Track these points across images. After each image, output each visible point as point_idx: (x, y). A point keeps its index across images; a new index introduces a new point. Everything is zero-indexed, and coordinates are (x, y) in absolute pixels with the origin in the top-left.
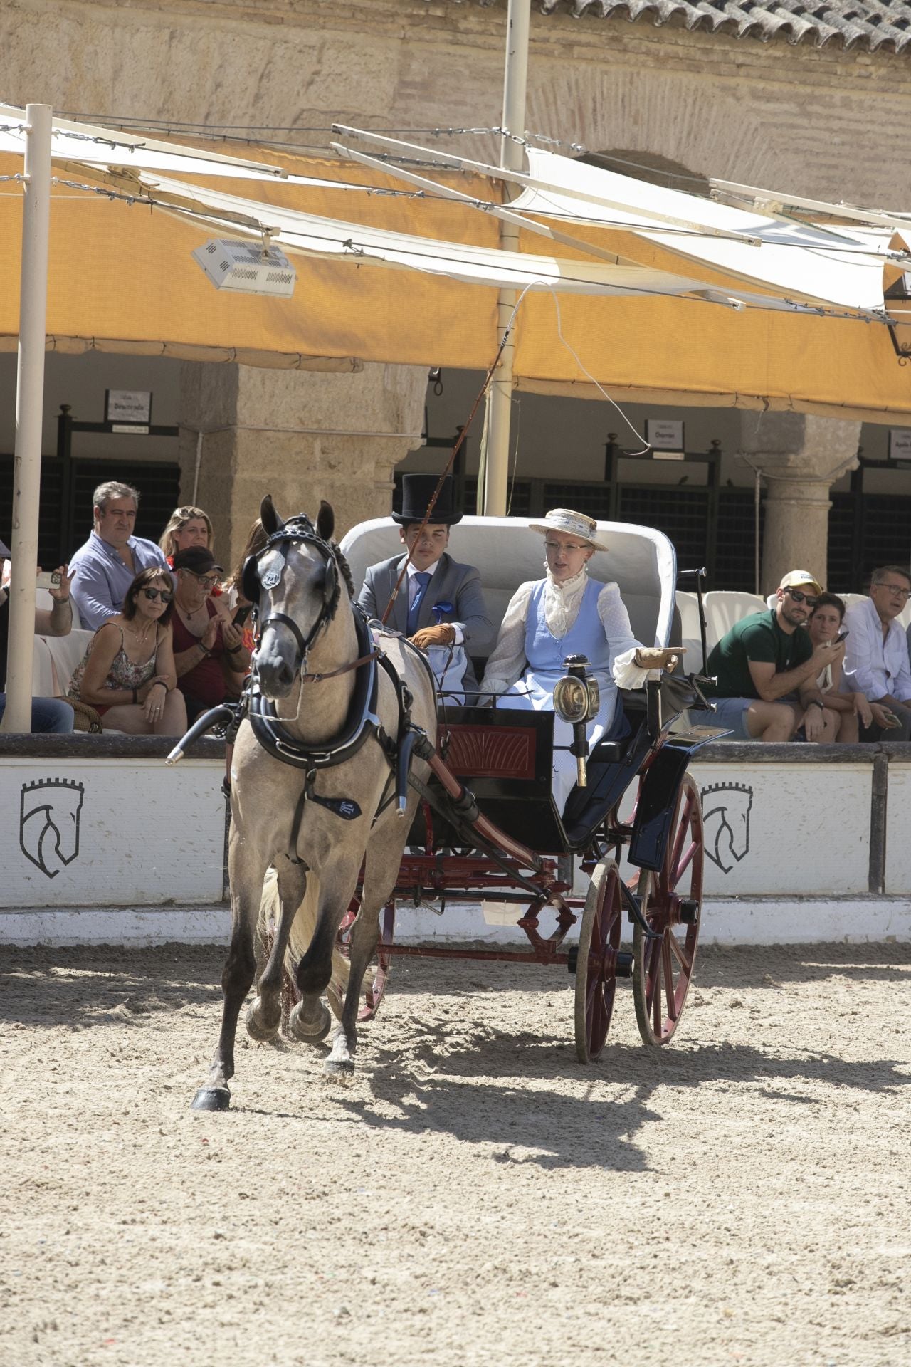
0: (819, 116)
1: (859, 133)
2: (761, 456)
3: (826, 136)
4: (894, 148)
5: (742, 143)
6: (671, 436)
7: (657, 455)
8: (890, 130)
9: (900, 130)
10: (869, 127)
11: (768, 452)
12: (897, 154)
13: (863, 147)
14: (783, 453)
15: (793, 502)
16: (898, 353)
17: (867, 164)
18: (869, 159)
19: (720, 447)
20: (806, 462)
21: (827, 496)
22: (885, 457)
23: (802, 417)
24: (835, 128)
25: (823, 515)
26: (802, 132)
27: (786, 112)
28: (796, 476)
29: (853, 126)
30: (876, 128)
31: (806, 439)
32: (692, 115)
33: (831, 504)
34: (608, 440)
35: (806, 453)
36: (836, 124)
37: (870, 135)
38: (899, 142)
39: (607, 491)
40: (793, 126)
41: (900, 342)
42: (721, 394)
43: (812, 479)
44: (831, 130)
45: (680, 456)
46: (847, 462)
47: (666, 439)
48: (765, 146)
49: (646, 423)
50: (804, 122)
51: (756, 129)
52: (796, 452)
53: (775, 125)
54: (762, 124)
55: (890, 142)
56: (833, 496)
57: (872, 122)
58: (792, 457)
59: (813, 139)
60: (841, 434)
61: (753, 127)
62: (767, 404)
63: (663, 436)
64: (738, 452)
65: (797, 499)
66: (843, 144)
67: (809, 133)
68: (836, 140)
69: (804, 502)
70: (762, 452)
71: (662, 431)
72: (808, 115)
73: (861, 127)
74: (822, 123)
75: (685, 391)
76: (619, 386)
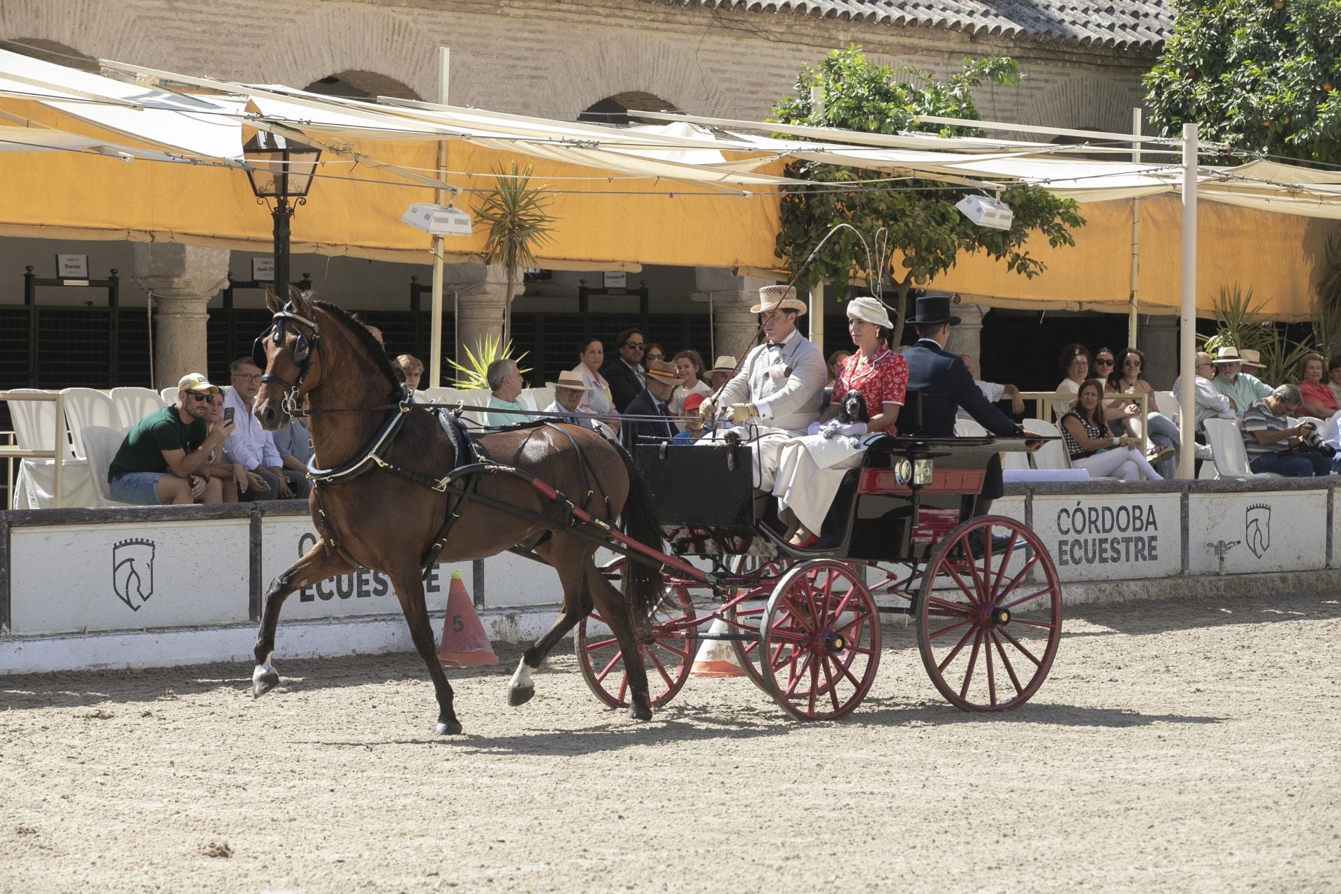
0: (184, 11)
1: (216, 23)
2: (151, 280)
3: (190, 26)
4: (244, 35)
5: (123, 32)
6: (78, 267)
7: (66, 282)
8: (240, 21)
9: (248, 21)
10: (224, 19)
11: (157, 276)
12: (247, 40)
13: (220, 34)
14: (169, 277)
15: (178, 316)
16: (257, 194)
17: (224, 48)
18: (225, 44)
19: (117, 275)
20: (188, 284)
21: (205, 310)
22: (250, 280)
23: (183, 246)
24: (197, 20)
25: (203, 326)
26: (171, 23)
27: (158, 8)
28: (179, 295)
29: (211, 18)
30: (229, 19)
31: (187, 264)
32: (82, 10)
33: (208, 316)
34: (26, 272)
35: (187, 276)
36: (198, 17)
37: (225, 25)
38: (248, 30)
39: (27, 313)
40: (163, 19)
41: (258, 186)
42: (116, 230)
43: (192, 297)
44: (194, 22)
45: (85, 283)
46: (219, 283)
47: (73, 270)
48: (142, 35)
49: (57, 257)
50: (173, 15)
51: (135, 21)
52: (179, 276)
53: (150, 18)
54: (139, 17)
55: (241, 30)
56: (209, 311)
57: (226, 15)
58: (176, 280)
59: (180, 28)
60: (214, 261)
61: (132, 19)
62: (153, 237)
63: (71, 267)
64: (132, 277)
65: (181, 313)
66: (204, 32)
67: (176, 24)
68: (199, 29)
69: (187, 316)
70: (152, 277)
71: (70, 263)
72: (176, 10)
73: (219, 19)
74: (186, 16)
75: (86, 228)
76: (33, 225)
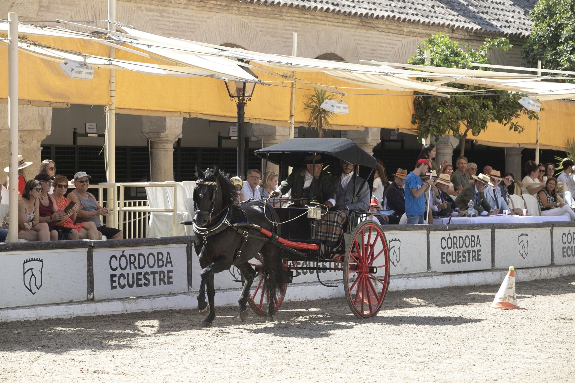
0: (166, 17)
1: (178, 22)
3: (168, 23)
4: (188, 28)
5: (144, 26)
8: (186, 21)
9: (189, 22)
10: (181, 20)
11: (153, 132)
12: (189, 30)
13: (179, 27)
14: (159, 133)
15: (162, 150)
16: (230, 96)
17: (181, 33)
18: (181, 32)
20: (167, 136)
21: (172, 147)
23: (164, 119)
24: (171, 21)
25: (171, 154)
26: (161, 22)
27: (157, 16)
28: (163, 141)
29: (176, 20)
30: (182, 21)
31: (167, 127)
32: (128, 17)
33: (174, 150)
35: (167, 132)
36: (171, 20)
37: (181, 23)
38: (189, 26)
40: (158, 20)
41: (231, 93)
42: (176, 112)
43: (168, 141)
44: (169, 21)
46: (179, 135)
48: (150, 27)
49: (85, 124)
50: (162, 19)
51: (148, 21)
52: (163, 132)
53: (154, 20)
54: (150, 19)
55: (187, 25)
56: (174, 148)
57: (181, 19)
58: (162, 134)
59: (165, 25)
60: (177, 126)
61: (147, 20)
65: (163, 149)
66: (173, 26)
67: (163, 23)
68: (171, 25)
69: (166, 149)
70: (150, 133)
72: (162, 16)
73: (178, 21)
74: (167, 19)
